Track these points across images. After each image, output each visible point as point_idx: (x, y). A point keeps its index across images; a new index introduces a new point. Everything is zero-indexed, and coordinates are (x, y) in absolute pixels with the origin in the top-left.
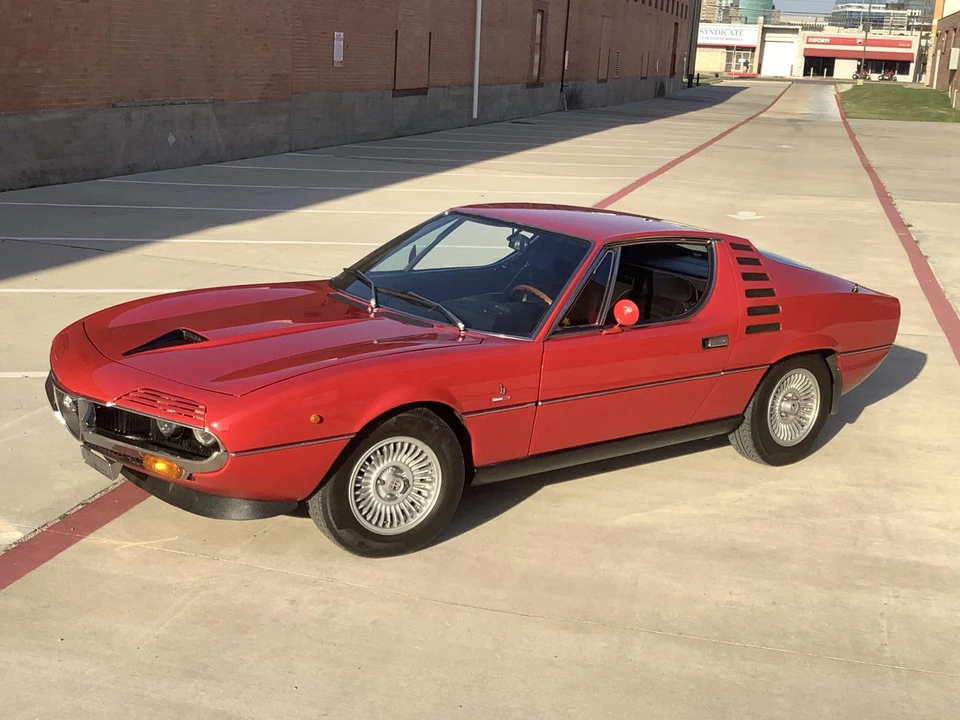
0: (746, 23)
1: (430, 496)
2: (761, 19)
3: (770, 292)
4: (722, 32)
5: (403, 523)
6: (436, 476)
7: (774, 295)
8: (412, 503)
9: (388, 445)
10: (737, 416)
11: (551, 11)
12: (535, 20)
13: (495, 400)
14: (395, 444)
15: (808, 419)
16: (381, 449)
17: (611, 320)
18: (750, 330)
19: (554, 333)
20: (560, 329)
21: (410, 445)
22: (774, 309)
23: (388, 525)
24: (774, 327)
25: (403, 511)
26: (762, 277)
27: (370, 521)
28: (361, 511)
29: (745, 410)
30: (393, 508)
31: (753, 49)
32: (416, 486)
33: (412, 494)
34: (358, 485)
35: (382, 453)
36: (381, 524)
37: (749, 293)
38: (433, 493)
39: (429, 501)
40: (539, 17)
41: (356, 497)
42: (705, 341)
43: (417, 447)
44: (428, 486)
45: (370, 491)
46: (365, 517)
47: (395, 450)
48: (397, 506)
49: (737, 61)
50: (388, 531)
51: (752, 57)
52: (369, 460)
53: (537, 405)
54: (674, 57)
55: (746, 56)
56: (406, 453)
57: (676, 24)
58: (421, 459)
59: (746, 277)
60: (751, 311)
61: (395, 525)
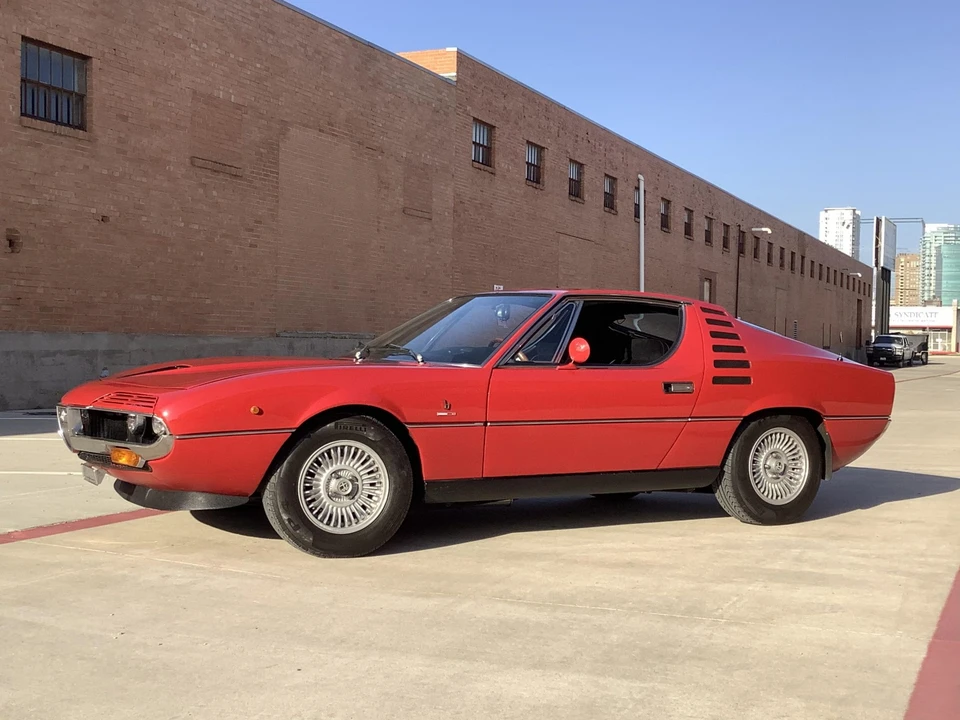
0: (941, 305)
1: (378, 499)
2: (955, 301)
3: (740, 349)
4: (917, 315)
5: (354, 524)
6: (383, 480)
7: (744, 352)
8: (364, 507)
9: (335, 448)
10: (716, 467)
11: (719, 280)
12: (702, 288)
13: (439, 414)
14: (343, 447)
15: (797, 480)
16: (329, 452)
17: (566, 359)
18: (716, 380)
19: (506, 364)
20: (511, 361)
21: (357, 449)
22: (744, 364)
23: (339, 526)
24: (746, 380)
25: (354, 514)
26: (734, 336)
27: (322, 521)
28: (311, 510)
29: (723, 464)
30: (344, 510)
31: (950, 330)
32: (365, 490)
33: (362, 498)
34: (308, 485)
35: (330, 457)
36: (332, 524)
37: (716, 348)
38: (381, 497)
39: (379, 504)
40: (707, 284)
41: (306, 497)
42: (667, 386)
43: (363, 452)
44: (377, 492)
45: (322, 492)
46: (316, 516)
47: (342, 455)
48: (348, 508)
49: (934, 341)
50: (339, 531)
51: (950, 337)
52: (317, 461)
53: (485, 424)
54: (859, 331)
55: (943, 337)
56: (354, 457)
57: (859, 301)
58: (368, 464)
59: (714, 335)
60: (718, 364)
61: (346, 525)
